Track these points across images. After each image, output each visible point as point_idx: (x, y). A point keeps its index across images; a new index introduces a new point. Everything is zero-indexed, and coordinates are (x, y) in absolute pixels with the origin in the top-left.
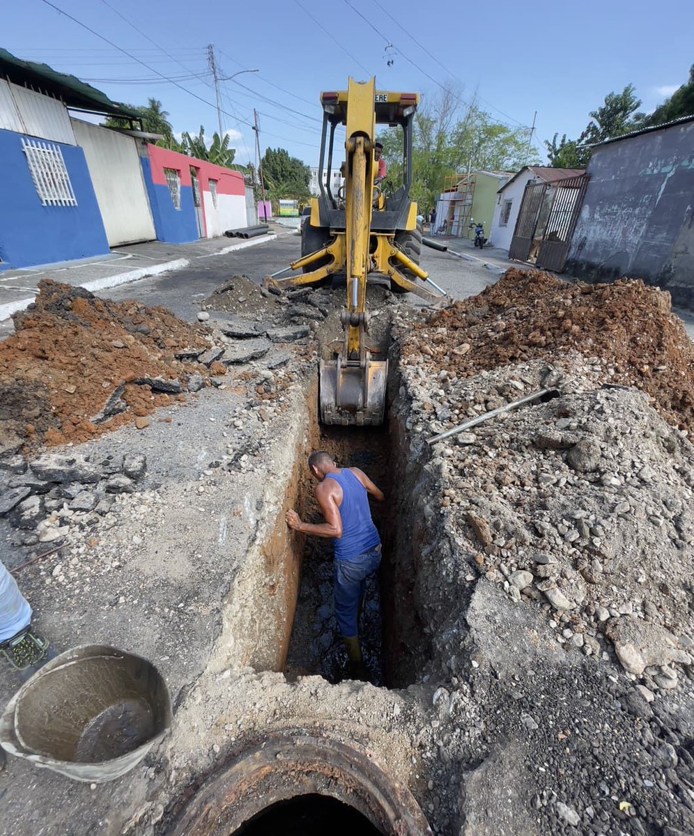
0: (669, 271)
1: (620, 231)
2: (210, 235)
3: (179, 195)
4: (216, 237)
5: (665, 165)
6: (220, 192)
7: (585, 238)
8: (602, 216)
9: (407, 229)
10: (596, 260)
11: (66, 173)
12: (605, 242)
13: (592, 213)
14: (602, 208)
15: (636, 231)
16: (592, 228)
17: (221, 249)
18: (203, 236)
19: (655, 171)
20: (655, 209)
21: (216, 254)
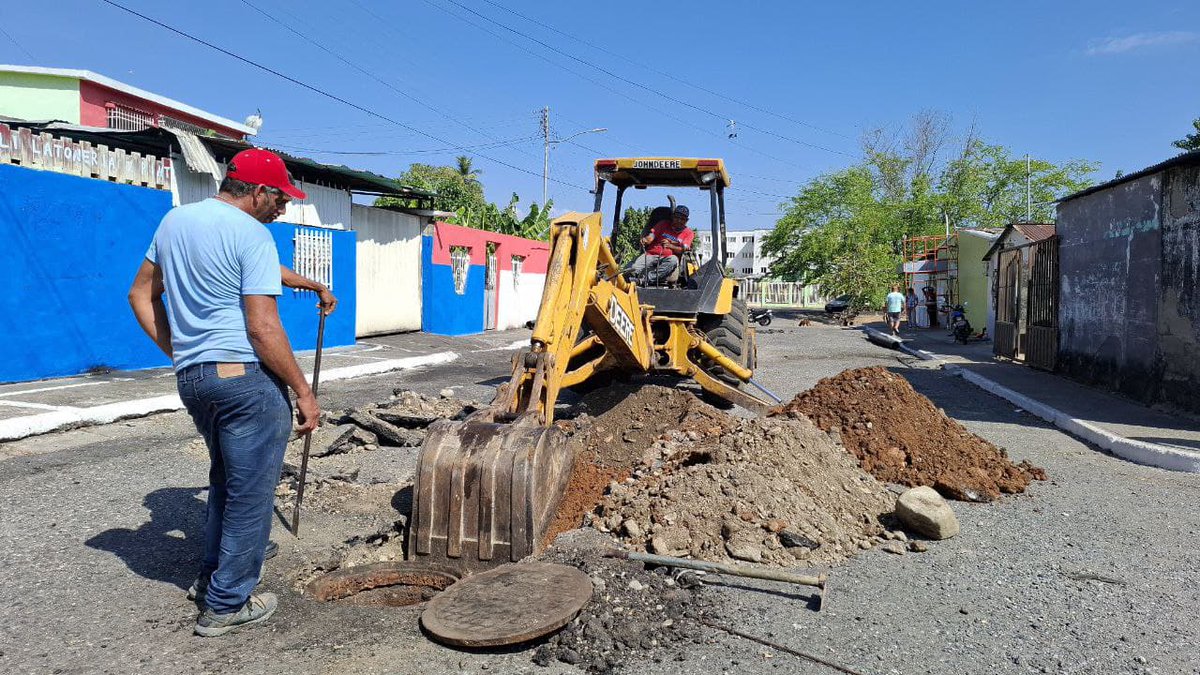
0: (1160, 360)
1: (1103, 308)
2: (501, 327)
3: (464, 277)
4: (510, 329)
5: (1124, 227)
6: (526, 270)
7: (1072, 320)
8: (1083, 288)
9: (717, 311)
10: (1090, 350)
11: (331, 257)
12: (1093, 324)
13: (1072, 285)
14: (1080, 279)
15: (1119, 308)
16: (1077, 305)
17: (511, 343)
18: (491, 326)
19: (1117, 235)
20: (1128, 280)
21: (501, 348)
